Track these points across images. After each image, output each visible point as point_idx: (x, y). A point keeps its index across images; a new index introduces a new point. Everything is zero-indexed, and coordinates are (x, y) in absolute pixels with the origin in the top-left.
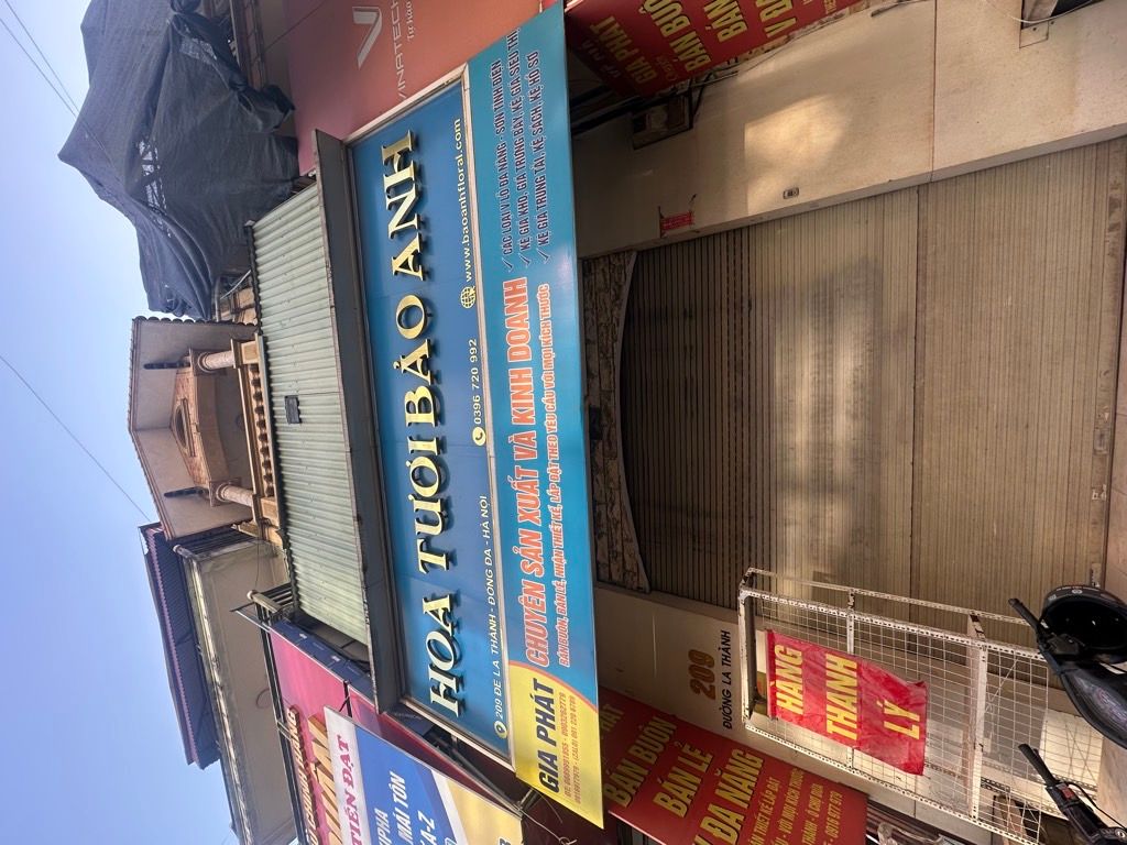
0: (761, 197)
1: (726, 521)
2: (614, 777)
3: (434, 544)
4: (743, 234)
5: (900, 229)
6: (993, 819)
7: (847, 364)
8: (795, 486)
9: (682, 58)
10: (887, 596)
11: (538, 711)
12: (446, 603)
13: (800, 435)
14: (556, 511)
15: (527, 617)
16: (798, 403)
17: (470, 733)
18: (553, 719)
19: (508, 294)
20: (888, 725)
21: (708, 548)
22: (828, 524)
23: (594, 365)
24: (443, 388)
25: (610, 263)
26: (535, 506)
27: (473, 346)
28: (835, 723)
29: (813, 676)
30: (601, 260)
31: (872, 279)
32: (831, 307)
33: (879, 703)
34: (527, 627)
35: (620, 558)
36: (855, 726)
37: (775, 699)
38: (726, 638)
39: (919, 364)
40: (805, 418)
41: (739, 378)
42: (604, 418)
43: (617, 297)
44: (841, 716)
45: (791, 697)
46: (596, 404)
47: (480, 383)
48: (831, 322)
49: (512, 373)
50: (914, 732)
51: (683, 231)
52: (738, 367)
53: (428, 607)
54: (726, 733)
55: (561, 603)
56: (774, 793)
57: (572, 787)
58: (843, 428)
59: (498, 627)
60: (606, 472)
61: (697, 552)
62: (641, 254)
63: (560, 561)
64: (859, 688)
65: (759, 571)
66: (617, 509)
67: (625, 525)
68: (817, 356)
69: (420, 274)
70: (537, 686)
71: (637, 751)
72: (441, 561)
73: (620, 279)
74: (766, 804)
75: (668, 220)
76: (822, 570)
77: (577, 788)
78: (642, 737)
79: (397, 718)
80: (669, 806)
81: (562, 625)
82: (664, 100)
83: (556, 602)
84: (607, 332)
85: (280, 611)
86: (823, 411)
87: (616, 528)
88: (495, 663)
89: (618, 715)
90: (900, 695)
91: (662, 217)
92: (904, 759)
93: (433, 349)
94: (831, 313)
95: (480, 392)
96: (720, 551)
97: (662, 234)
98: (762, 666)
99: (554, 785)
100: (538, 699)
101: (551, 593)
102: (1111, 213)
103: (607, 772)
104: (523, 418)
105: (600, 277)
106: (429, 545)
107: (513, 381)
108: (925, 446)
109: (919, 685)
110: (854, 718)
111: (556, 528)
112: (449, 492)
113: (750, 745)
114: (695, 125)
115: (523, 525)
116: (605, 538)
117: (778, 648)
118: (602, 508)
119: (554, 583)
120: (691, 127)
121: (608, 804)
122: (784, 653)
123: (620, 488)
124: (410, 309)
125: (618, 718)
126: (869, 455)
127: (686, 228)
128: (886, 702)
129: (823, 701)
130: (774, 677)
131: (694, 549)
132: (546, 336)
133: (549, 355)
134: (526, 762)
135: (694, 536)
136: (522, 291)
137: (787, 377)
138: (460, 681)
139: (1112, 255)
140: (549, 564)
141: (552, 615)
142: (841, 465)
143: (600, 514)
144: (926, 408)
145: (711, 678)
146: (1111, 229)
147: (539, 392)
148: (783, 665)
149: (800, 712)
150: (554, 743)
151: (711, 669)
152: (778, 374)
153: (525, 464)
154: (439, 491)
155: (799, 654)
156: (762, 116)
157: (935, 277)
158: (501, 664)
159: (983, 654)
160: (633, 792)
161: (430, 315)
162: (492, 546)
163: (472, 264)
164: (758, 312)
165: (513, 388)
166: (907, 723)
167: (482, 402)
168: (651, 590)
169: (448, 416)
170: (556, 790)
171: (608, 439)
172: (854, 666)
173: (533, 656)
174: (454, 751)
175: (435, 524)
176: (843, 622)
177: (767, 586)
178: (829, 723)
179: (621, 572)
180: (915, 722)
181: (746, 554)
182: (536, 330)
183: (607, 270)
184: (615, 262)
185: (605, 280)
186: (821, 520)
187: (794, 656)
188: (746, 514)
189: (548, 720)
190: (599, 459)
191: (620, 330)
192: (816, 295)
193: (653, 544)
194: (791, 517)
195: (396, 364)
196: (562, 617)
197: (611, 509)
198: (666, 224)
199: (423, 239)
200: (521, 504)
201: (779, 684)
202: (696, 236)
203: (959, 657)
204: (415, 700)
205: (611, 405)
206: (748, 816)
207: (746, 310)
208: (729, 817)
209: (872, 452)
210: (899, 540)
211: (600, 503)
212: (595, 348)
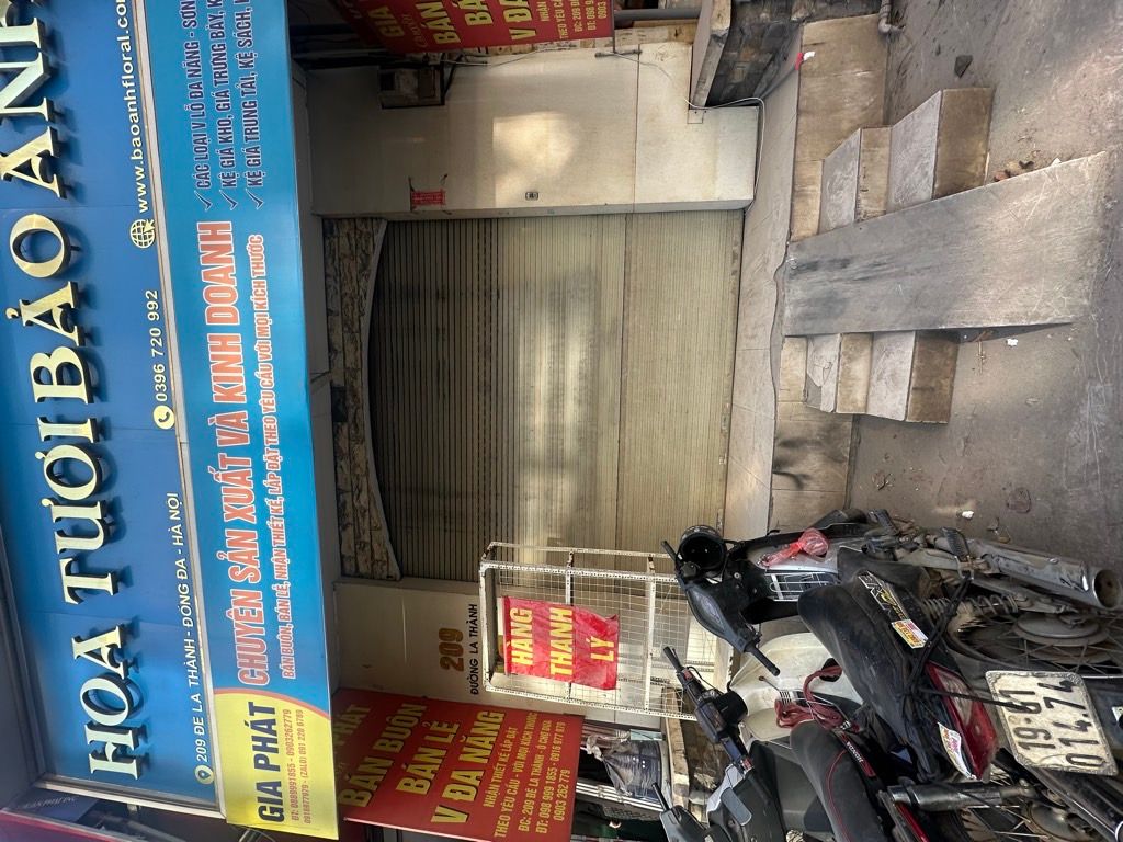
0: (506, 194)
1: (475, 500)
2: (355, 780)
3: (91, 563)
4: (492, 224)
5: (614, 243)
6: (662, 707)
7: (575, 357)
8: (534, 464)
10: (597, 551)
11: (255, 738)
12: (114, 637)
13: (538, 418)
14: (276, 505)
15: (239, 633)
16: (537, 387)
17: (158, 794)
18: (275, 741)
19: (204, 238)
20: (594, 656)
21: (458, 528)
22: (559, 496)
23: (337, 339)
24: (106, 352)
25: (356, 228)
26: (249, 500)
27: (151, 299)
28: (557, 666)
29: (540, 630)
30: (346, 222)
31: (593, 282)
32: (564, 305)
33: (588, 640)
34: (238, 645)
35: (368, 548)
36: (570, 663)
37: (510, 657)
38: (474, 610)
39: (624, 360)
40: (542, 402)
41: (488, 363)
42: (349, 397)
43: (365, 266)
44: (561, 658)
45: (523, 653)
46: (339, 381)
47: (164, 349)
48: (564, 318)
49: (212, 338)
50: (610, 657)
51: (431, 210)
52: (487, 353)
53: (80, 649)
54: (473, 699)
55: (284, 610)
56: (511, 740)
57: (301, 809)
58: (571, 412)
59: (200, 653)
60: (351, 456)
61: (448, 533)
62: (392, 224)
63: (281, 562)
64: (574, 631)
65: (500, 544)
66: (364, 497)
67: (374, 514)
68: (553, 348)
69: (54, 186)
70: (253, 709)
71: (382, 744)
72: (106, 584)
73: (367, 247)
74: (503, 753)
75: (419, 194)
76: (554, 536)
77: (307, 807)
78: (388, 728)
80: (413, 789)
81: (285, 636)
82: (415, 65)
83: (276, 609)
84: (353, 305)
86: (557, 395)
87: (363, 516)
88: (195, 697)
89: (361, 713)
90: (602, 630)
91: (412, 189)
92: (603, 679)
93: (82, 296)
94: (564, 311)
95: (165, 361)
96: (470, 529)
97: (412, 208)
98: (501, 631)
99: (277, 815)
100: (254, 725)
101: (270, 600)
102: (733, 262)
103: (347, 777)
104: (230, 395)
105: (344, 242)
106: (81, 563)
107: (213, 349)
108: (627, 427)
109: (613, 619)
110: (570, 657)
111: (276, 524)
112: (116, 490)
113: (495, 704)
114: (446, 102)
115: (230, 525)
116: (350, 530)
117: (513, 611)
118: (347, 498)
119: (274, 587)
120: (443, 103)
121: (344, 812)
122: (518, 614)
123: (367, 474)
124: (36, 236)
125: (363, 716)
126: (589, 436)
127: (438, 207)
128: (592, 638)
129: (547, 648)
130: (509, 637)
131: (445, 530)
132: (260, 296)
133: (263, 321)
134: (239, 802)
135: (445, 518)
136: (226, 238)
137: (529, 365)
138: (140, 733)
140: (267, 568)
141: (272, 622)
142: (570, 444)
143: (345, 503)
144: (628, 397)
145: (460, 651)
147: (251, 363)
148: (517, 625)
149: (530, 663)
150: (277, 768)
151: (461, 643)
152: (521, 362)
153: (232, 451)
154: (98, 490)
155: (530, 612)
156: (509, 115)
157: (636, 291)
158: (203, 698)
159: (653, 585)
160: (375, 788)
162: (186, 554)
163: (147, 189)
164: (505, 302)
165: (214, 357)
166: (604, 651)
167: (167, 373)
168: (402, 576)
169: (113, 389)
170: (281, 819)
171: (354, 421)
172: (570, 613)
173: (248, 676)
174: (132, 824)
175: (94, 535)
176: (563, 578)
177: (510, 556)
178: (552, 666)
179: (369, 564)
180: (610, 649)
181: (493, 531)
182: (245, 288)
183: (352, 235)
184: (362, 227)
185: (350, 245)
186: (554, 492)
187: (526, 616)
188: (493, 493)
189: (269, 745)
190: (343, 444)
191: (368, 304)
192: (552, 293)
193: (404, 529)
194: (530, 492)
195: (10, 312)
196: (285, 624)
197: (358, 496)
198: (416, 197)
199: (60, 138)
200: (227, 500)
201: (514, 643)
202: (449, 217)
203: (639, 590)
204: (62, 777)
205: (357, 384)
206: (487, 770)
207: (494, 298)
208: (469, 777)
209: (592, 432)
210: (609, 504)
211: (343, 492)
212: (338, 320)
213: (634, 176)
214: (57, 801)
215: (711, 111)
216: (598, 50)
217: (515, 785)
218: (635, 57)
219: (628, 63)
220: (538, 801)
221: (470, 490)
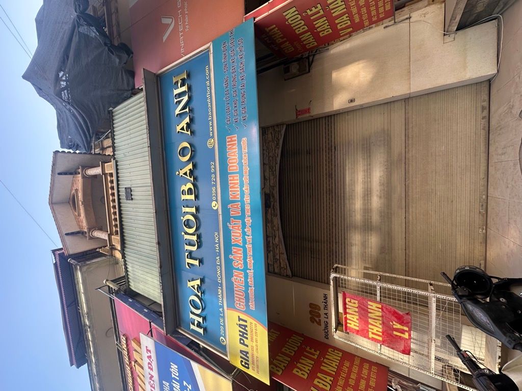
0: (339, 102)
1: (326, 245)
2: (275, 361)
3: (193, 255)
4: (331, 118)
5: (398, 117)
6: (442, 374)
7: (378, 174)
8: (356, 227)
9: (305, 43)
10: (394, 276)
11: (240, 331)
12: (198, 282)
13: (358, 204)
14: (249, 238)
15: (236, 287)
16: (356, 191)
17: (209, 343)
18: (247, 334)
19: (228, 142)
20: (395, 333)
21: (318, 257)
22: (370, 246)
23: (267, 174)
24: (199, 184)
25: (274, 130)
26: (240, 236)
27: (213, 165)
28: (373, 333)
29: (363, 312)
30: (271, 128)
31: (386, 138)
32: (370, 150)
33: (391, 323)
34: (235, 292)
35: (278, 262)
36: (381, 334)
37: (346, 323)
38: (326, 297)
39: (407, 174)
40: (359, 198)
41: (331, 180)
42: (271, 197)
43: (278, 144)
44: (375, 330)
45: (353, 322)
46: (268, 192)
47: (216, 182)
48: (370, 156)
49: (230, 177)
50: (406, 336)
51: (306, 116)
52: (330, 176)
53: (190, 284)
54: (326, 341)
55: (251, 281)
56: (347, 367)
57: (255, 366)
58: (376, 202)
59: (222, 292)
60: (272, 222)
61: (312, 259)
62: (288, 126)
63: (250, 261)
64: (382, 316)
65: (339, 266)
66: (277, 239)
67: (281, 247)
68: (364, 171)
69: (189, 133)
70: (240, 319)
71: (285, 350)
72: (196, 263)
73: (279, 137)
74: (343, 372)
75: (299, 111)
76: (367, 265)
77: (258, 367)
78: (288, 344)
79: (174, 337)
80: (299, 374)
81: (251, 291)
82: (298, 60)
83: (249, 280)
84: (273, 160)
85: (119, 289)
86: (367, 194)
87: (277, 247)
88: (221, 309)
90: (400, 319)
91: (296, 110)
92: (402, 348)
93: (194, 166)
94: (370, 152)
95: (215, 185)
96: (323, 257)
97: (297, 117)
98: (341, 310)
99: (247, 366)
100: (240, 325)
101: (246, 276)
102: (483, 112)
104: (235, 197)
105: (270, 136)
106: (191, 255)
107: (230, 180)
108: (410, 210)
109: (407, 314)
110: (381, 330)
111: (249, 246)
112: (201, 231)
113: (337, 347)
114: (311, 71)
115: (234, 245)
116: (272, 252)
117: (348, 300)
118: (270, 239)
119: (248, 271)
120: (309, 71)
121: (272, 374)
122: (350, 302)
123: (278, 230)
124: (184, 148)
125: (277, 335)
126: (387, 214)
127: (308, 115)
128: (394, 323)
129: (367, 323)
130: (346, 313)
131: (311, 257)
132: (245, 161)
133: (246, 169)
134: (234, 355)
135: (311, 252)
136: (235, 140)
137: (351, 180)
138: (204, 319)
139: (483, 129)
140: (245, 263)
141: (247, 286)
142: (375, 218)
143: (269, 241)
144: (410, 193)
145: (319, 316)
146: (483, 119)
147: (242, 185)
148: (350, 307)
149: (357, 328)
150: (247, 346)
151: (320, 312)
152: (347, 179)
153: (235, 218)
154: (196, 230)
155: (357, 302)
156: (339, 68)
157: (413, 137)
158: (223, 310)
159: (434, 299)
160: (284, 368)
161: (193, 151)
162: (220, 255)
163: (213, 128)
164: (339, 151)
165: (231, 183)
166: (403, 332)
167: (216, 190)
168: (292, 276)
169: (201, 196)
170: (248, 368)
171: (273, 208)
172: (380, 306)
173: (238, 305)
174: (201, 352)
175: (194, 246)
176: (375, 287)
177: (344, 272)
178: (370, 333)
179: (279, 268)
180: (406, 331)
181: (334, 258)
182: (241, 158)
183: (273, 133)
184: (277, 129)
185: (272, 137)
186: (367, 243)
187: (354, 303)
188: (334, 241)
189: (245, 335)
190: (269, 217)
191: (278, 159)
192: (363, 145)
193: (293, 255)
194: (354, 242)
195: (177, 173)
196: (251, 287)
197: (275, 239)
198: (298, 113)
200: (233, 236)
201: (348, 316)
202: (312, 118)
203: (424, 303)
204: (183, 329)
205: (274, 192)
206: (335, 378)
207: (333, 151)
208: (326, 378)
209: (388, 213)
210: (400, 251)
211: (270, 237)
212: (267, 167)
213: (409, 79)
214: (181, 336)
215: (460, 32)
216: (384, 25)
217: (350, 390)
218: (408, 21)
221: (323, 240)
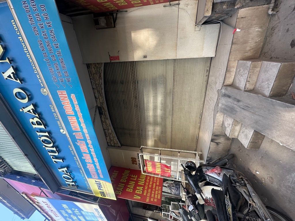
0: (137, 56)
2: (118, 188)
3: (57, 157)
5: (170, 68)
7: (160, 99)
8: (150, 124)
9: (107, 7)
11: (97, 186)
12: (66, 169)
13: (151, 113)
14: (92, 150)
15: (90, 170)
16: (150, 106)
17: (82, 191)
18: (101, 186)
19: (60, 94)
20: (166, 171)
22: (157, 131)
23: (97, 95)
24: (45, 116)
25: (96, 66)
26: (86, 149)
27: (51, 107)
30: (93, 64)
31: (164, 79)
32: (156, 85)
33: (164, 168)
34: (91, 172)
35: (113, 141)
36: (160, 172)
37: (147, 169)
39: (173, 100)
40: (151, 110)
42: (102, 109)
43: (100, 76)
44: (158, 170)
45: (150, 169)
46: (99, 105)
47: (58, 118)
48: (156, 89)
49: (69, 117)
52: (136, 98)
53: (60, 170)
54: (140, 169)
56: (148, 179)
57: (109, 195)
58: (159, 112)
59: (83, 172)
60: (105, 122)
61: (131, 138)
62: (105, 64)
63: (96, 160)
64: (161, 167)
65: (143, 146)
66: (110, 131)
67: (113, 134)
68: (153, 96)
69: (19, 81)
70: (96, 182)
71: (122, 180)
72: (61, 161)
73: (100, 71)
74: (147, 182)
75: (112, 57)
76: (156, 139)
78: (123, 176)
80: (129, 191)
83: (97, 167)
84: (99, 86)
86: (155, 108)
87: (111, 134)
88: (84, 178)
90: (167, 167)
91: (109, 55)
93: (35, 106)
94: (156, 87)
95: (59, 120)
96: (136, 137)
97: (110, 61)
99: (104, 196)
100: (97, 184)
101: (95, 166)
102: (207, 72)
103: (116, 188)
104: (76, 129)
105: (93, 69)
107: (70, 119)
108: (174, 116)
111: (93, 153)
114: (116, 26)
115: (83, 153)
116: (108, 137)
118: (106, 131)
119: (95, 164)
120: (115, 27)
122: (148, 163)
123: (110, 126)
124: (19, 93)
126: (164, 118)
127: (118, 61)
129: (155, 169)
132: (77, 109)
133: (80, 114)
134: (97, 194)
135: (130, 135)
136: (65, 95)
137: (147, 101)
138: (75, 183)
139: (206, 81)
140: (93, 160)
141: (97, 170)
142: (159, 119)
143: (106, 132)
144: (174, 109)
145: (136, 161)
146: (206, 76)
147: (79, 123)
149: (151, 171)
150: (103, 190)
152: (145, 100)
153: (80, 140)
154: (54, 145)
157: (177, 81)
158: (86, 179)
159: (179, 160)
160: (122, 190)
161: (30, 95)
162: (76, 157)
163: (41, 81)
164: (140, 84)
165: (70, 121)
167: (60, 123)
168: (121, 145)
171: (105, 115)
172: (160, 164)
173: (94, 177)
179: (114, 144)
180: (169, 170)
181: (141, 137)
182: (73, 107)
183: (95, 68)
184: (97, 66)
185: (95, 71)
186: (155, 130)
187: (150, 163)
190: (103, 119)
191: (103, 86)
192: (153, 82)
194: (150, 130)
195: (21, 110)
196: (99, 170)
197: (109, 131)
198: (111, 58)
199: (15, 67)
200: (81, 148)
201: (148, 166)
204: (64, 187)
205: (104, 106)
206: (144, 186)
207: (136, 83)
208: (140, 188)
209: (165, 117)
210: (169, 133)
211: (105, 130)
212: (96, 90)
213: (176, 50)
214: (64, 191)
215: (203, 26)
217: (150, 190)
218: (177, 6)
219: (175, 8)
220: (155, 194)
221: (135, 129)
